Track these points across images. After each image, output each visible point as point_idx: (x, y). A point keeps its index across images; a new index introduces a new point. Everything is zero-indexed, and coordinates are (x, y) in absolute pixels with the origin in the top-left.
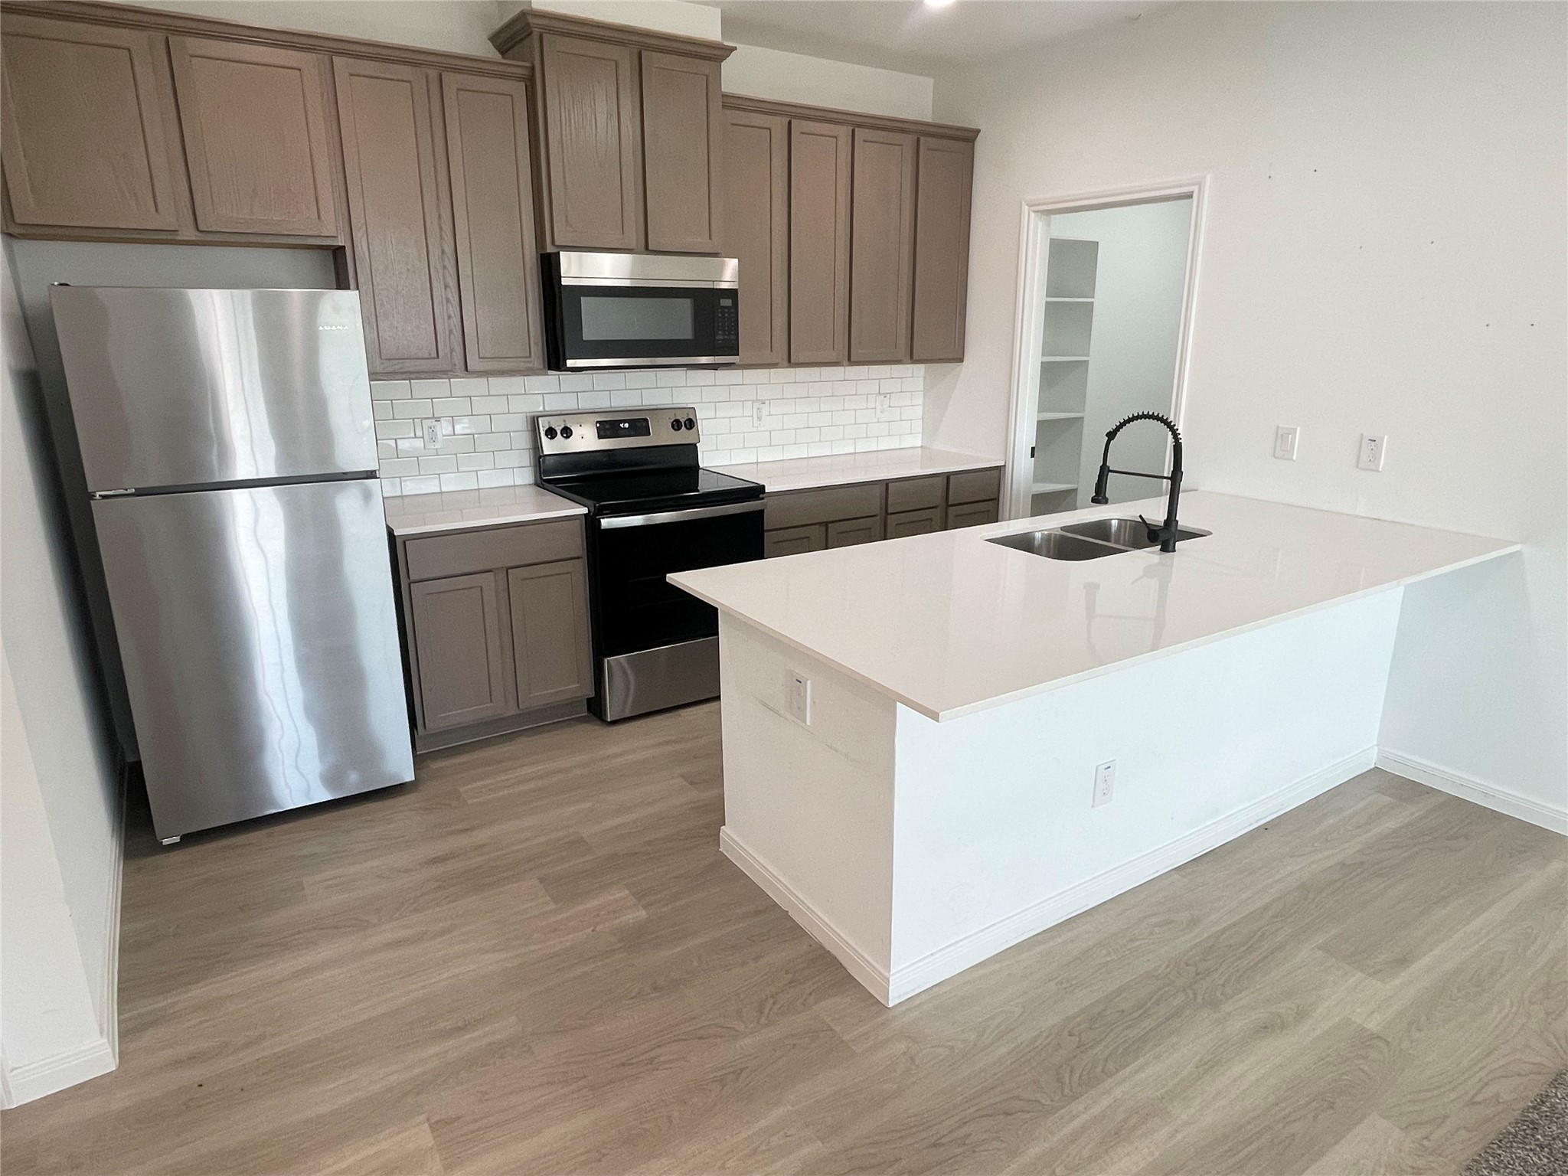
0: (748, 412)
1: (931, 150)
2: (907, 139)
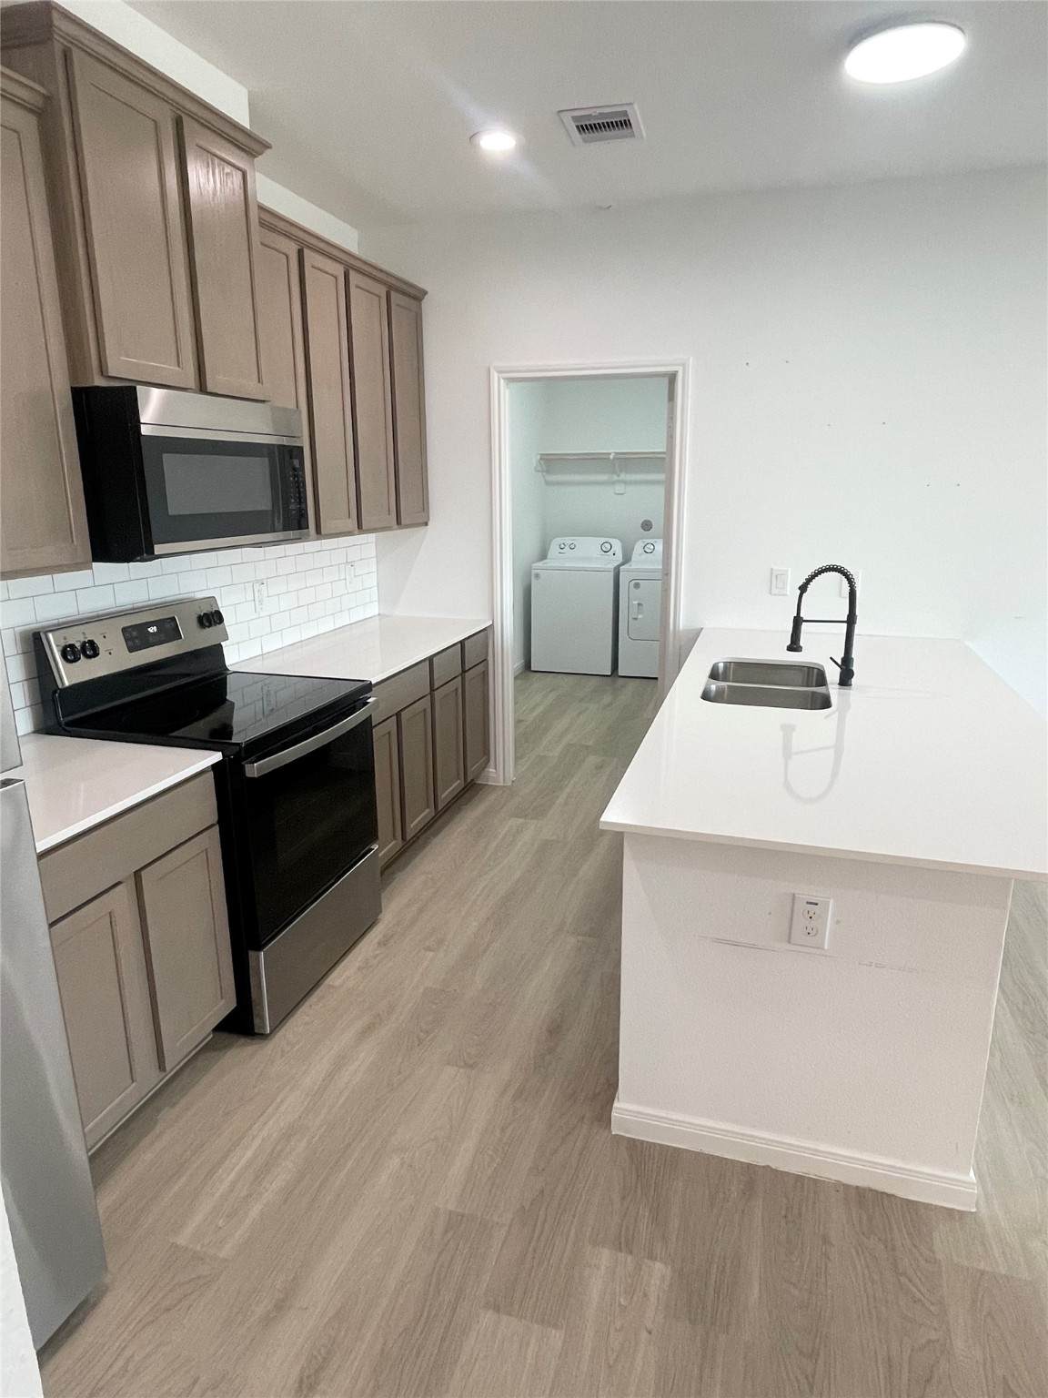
0: (250, 596)
1: (398, 305)
2: (382, 291)
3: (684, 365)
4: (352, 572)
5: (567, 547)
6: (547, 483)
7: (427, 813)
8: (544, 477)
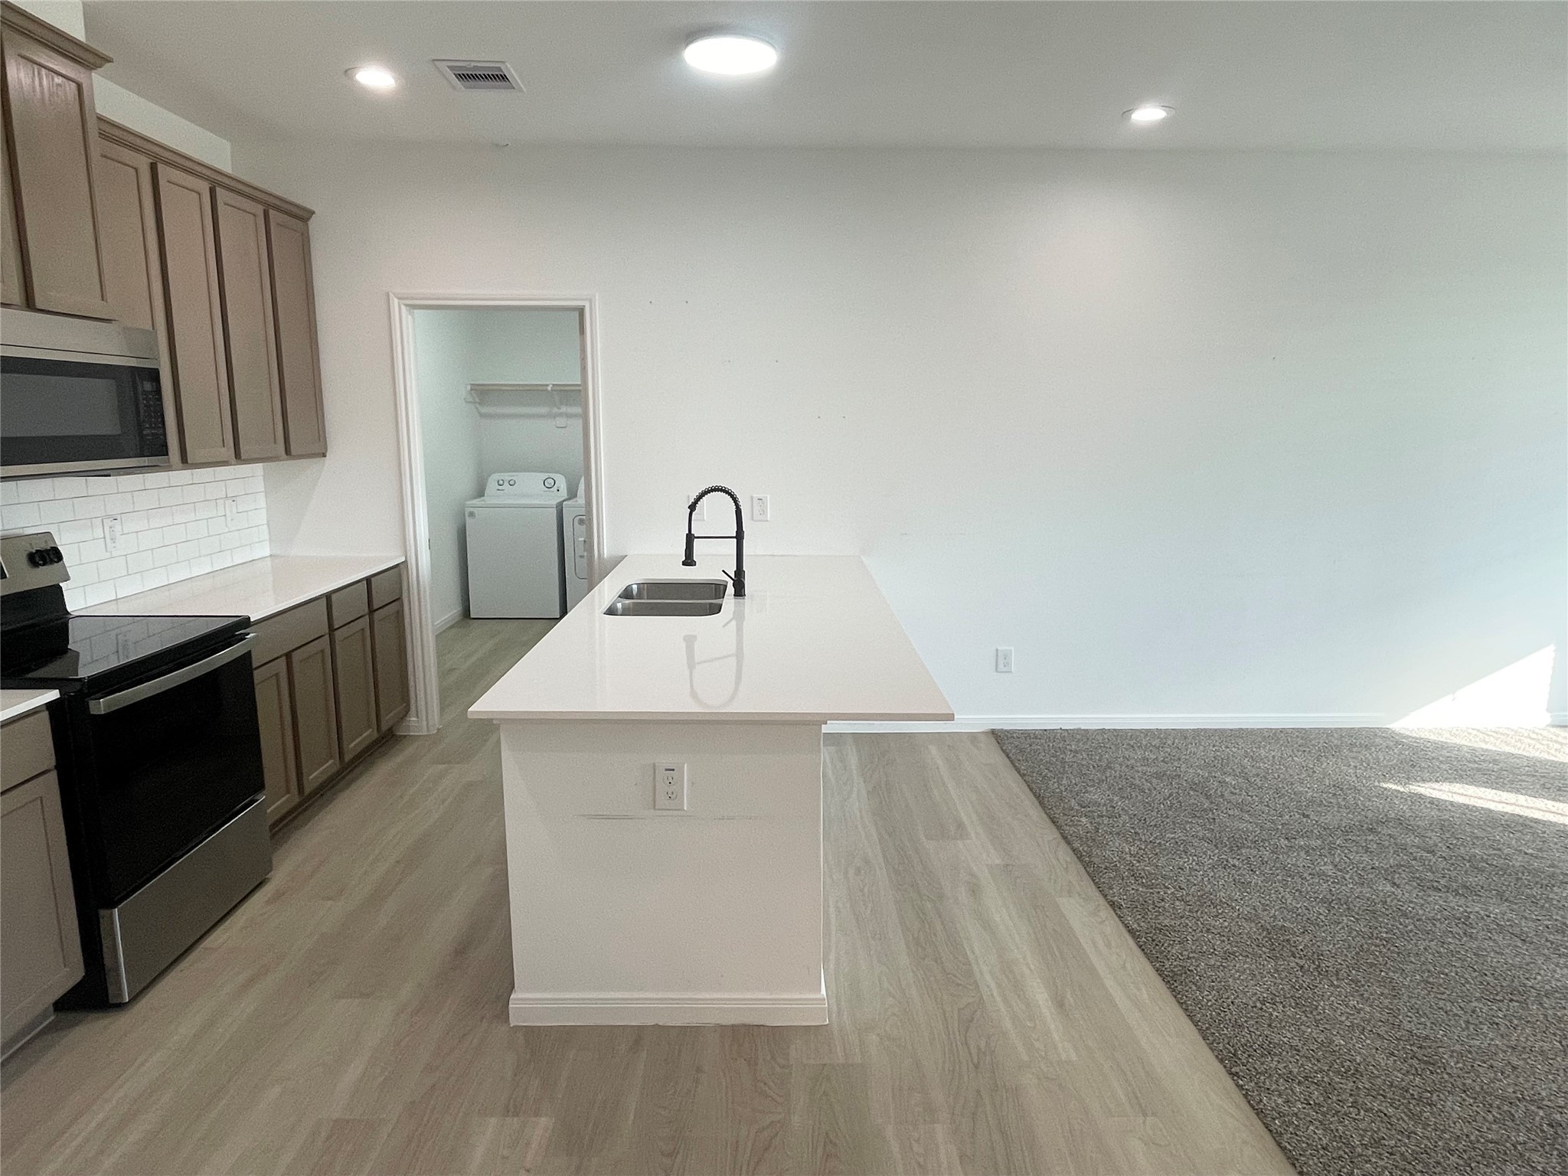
0: (99, 533)
1: (278, 224)
2: (259, 209)
3: (590, 301)
4: (234, 509)
5: (506, 484)
6: (482, 415)
7: (330, 766)
8: (477, 408)
